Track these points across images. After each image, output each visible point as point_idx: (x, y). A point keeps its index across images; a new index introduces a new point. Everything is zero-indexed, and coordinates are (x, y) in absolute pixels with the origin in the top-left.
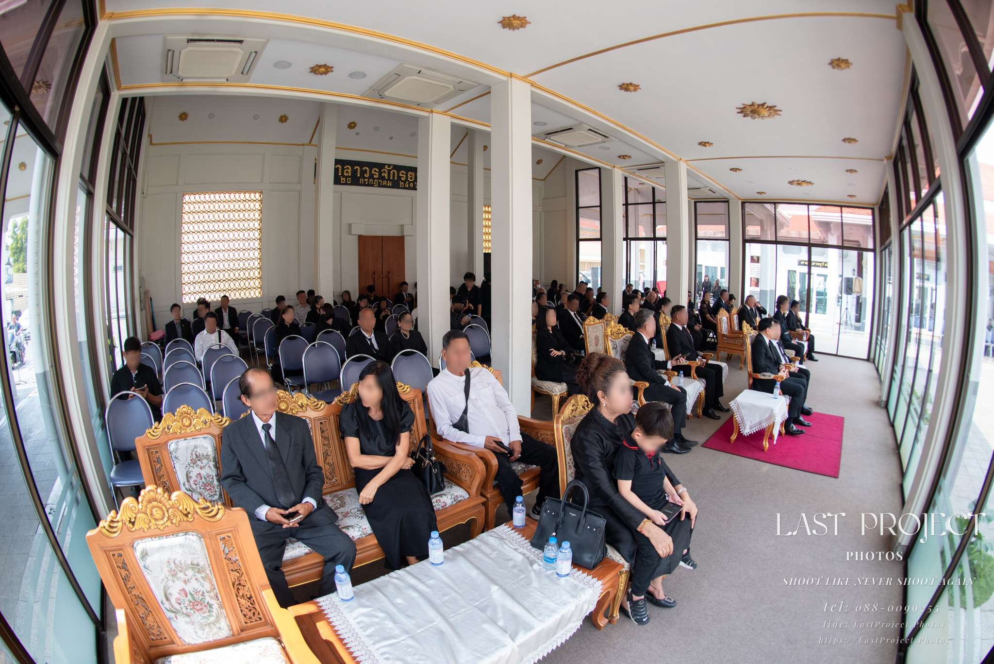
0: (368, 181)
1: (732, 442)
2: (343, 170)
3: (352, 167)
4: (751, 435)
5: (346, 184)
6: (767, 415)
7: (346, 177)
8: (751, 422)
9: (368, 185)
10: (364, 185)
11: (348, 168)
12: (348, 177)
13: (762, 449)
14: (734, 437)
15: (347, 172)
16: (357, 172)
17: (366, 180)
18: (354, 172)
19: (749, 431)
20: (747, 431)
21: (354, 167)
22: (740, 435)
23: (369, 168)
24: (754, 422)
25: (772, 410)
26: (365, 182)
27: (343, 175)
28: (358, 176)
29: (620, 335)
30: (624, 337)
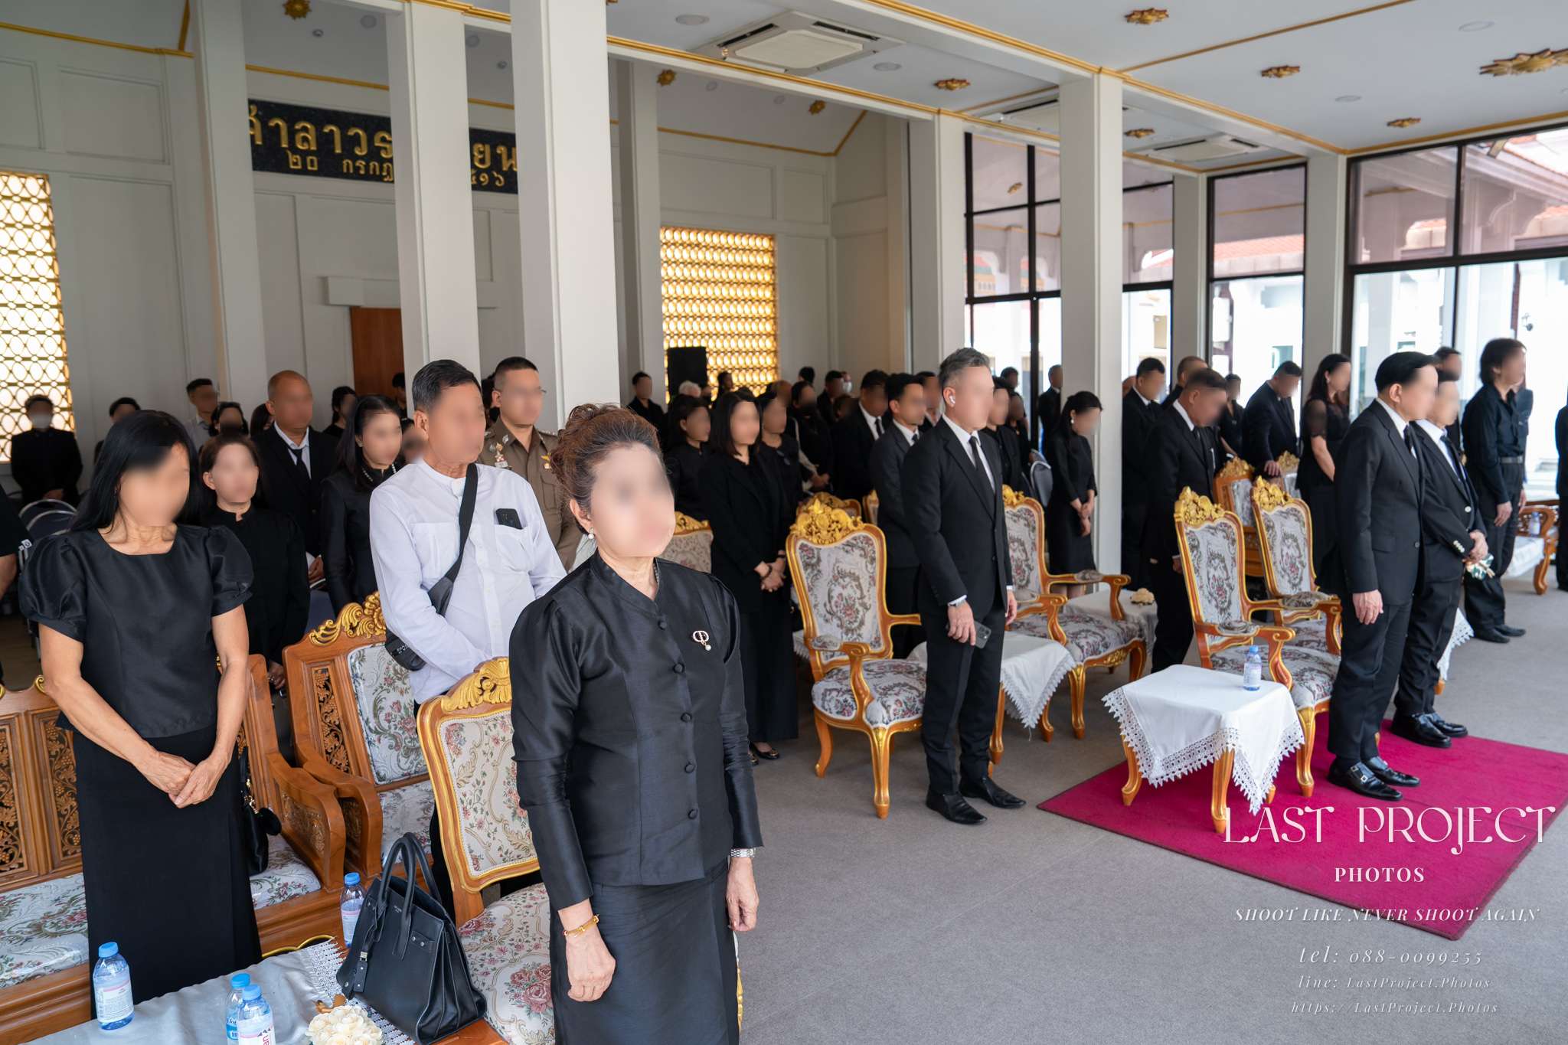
0: (367, 167)
1: (1129, 803)
2: (292, 134)
3: (318, 126)
4: (1168, 785)
5: (304, 172)
6: (1207, 733)
7: (304, 154)
8: (1166, 750)
9: (368, 177)
10: (356, 176)
11: (305, 129)
12: (308, 152)
13: (1209, 825)
14: (1130, 789)
15: (305, 140)
16: (332, 142)
17: (361, 163)
18: (325, 141)
19: (1162, 773)
20: (1157, 773)
21: (322, 128)
22: (1145, 781)
23: (365, 130)
24: (1172, 751)
25: (1218, 721)
26: (357, 169)
27: (295, 151)
28: (338, 151)
29: (838, 535)
30: (849, 538)
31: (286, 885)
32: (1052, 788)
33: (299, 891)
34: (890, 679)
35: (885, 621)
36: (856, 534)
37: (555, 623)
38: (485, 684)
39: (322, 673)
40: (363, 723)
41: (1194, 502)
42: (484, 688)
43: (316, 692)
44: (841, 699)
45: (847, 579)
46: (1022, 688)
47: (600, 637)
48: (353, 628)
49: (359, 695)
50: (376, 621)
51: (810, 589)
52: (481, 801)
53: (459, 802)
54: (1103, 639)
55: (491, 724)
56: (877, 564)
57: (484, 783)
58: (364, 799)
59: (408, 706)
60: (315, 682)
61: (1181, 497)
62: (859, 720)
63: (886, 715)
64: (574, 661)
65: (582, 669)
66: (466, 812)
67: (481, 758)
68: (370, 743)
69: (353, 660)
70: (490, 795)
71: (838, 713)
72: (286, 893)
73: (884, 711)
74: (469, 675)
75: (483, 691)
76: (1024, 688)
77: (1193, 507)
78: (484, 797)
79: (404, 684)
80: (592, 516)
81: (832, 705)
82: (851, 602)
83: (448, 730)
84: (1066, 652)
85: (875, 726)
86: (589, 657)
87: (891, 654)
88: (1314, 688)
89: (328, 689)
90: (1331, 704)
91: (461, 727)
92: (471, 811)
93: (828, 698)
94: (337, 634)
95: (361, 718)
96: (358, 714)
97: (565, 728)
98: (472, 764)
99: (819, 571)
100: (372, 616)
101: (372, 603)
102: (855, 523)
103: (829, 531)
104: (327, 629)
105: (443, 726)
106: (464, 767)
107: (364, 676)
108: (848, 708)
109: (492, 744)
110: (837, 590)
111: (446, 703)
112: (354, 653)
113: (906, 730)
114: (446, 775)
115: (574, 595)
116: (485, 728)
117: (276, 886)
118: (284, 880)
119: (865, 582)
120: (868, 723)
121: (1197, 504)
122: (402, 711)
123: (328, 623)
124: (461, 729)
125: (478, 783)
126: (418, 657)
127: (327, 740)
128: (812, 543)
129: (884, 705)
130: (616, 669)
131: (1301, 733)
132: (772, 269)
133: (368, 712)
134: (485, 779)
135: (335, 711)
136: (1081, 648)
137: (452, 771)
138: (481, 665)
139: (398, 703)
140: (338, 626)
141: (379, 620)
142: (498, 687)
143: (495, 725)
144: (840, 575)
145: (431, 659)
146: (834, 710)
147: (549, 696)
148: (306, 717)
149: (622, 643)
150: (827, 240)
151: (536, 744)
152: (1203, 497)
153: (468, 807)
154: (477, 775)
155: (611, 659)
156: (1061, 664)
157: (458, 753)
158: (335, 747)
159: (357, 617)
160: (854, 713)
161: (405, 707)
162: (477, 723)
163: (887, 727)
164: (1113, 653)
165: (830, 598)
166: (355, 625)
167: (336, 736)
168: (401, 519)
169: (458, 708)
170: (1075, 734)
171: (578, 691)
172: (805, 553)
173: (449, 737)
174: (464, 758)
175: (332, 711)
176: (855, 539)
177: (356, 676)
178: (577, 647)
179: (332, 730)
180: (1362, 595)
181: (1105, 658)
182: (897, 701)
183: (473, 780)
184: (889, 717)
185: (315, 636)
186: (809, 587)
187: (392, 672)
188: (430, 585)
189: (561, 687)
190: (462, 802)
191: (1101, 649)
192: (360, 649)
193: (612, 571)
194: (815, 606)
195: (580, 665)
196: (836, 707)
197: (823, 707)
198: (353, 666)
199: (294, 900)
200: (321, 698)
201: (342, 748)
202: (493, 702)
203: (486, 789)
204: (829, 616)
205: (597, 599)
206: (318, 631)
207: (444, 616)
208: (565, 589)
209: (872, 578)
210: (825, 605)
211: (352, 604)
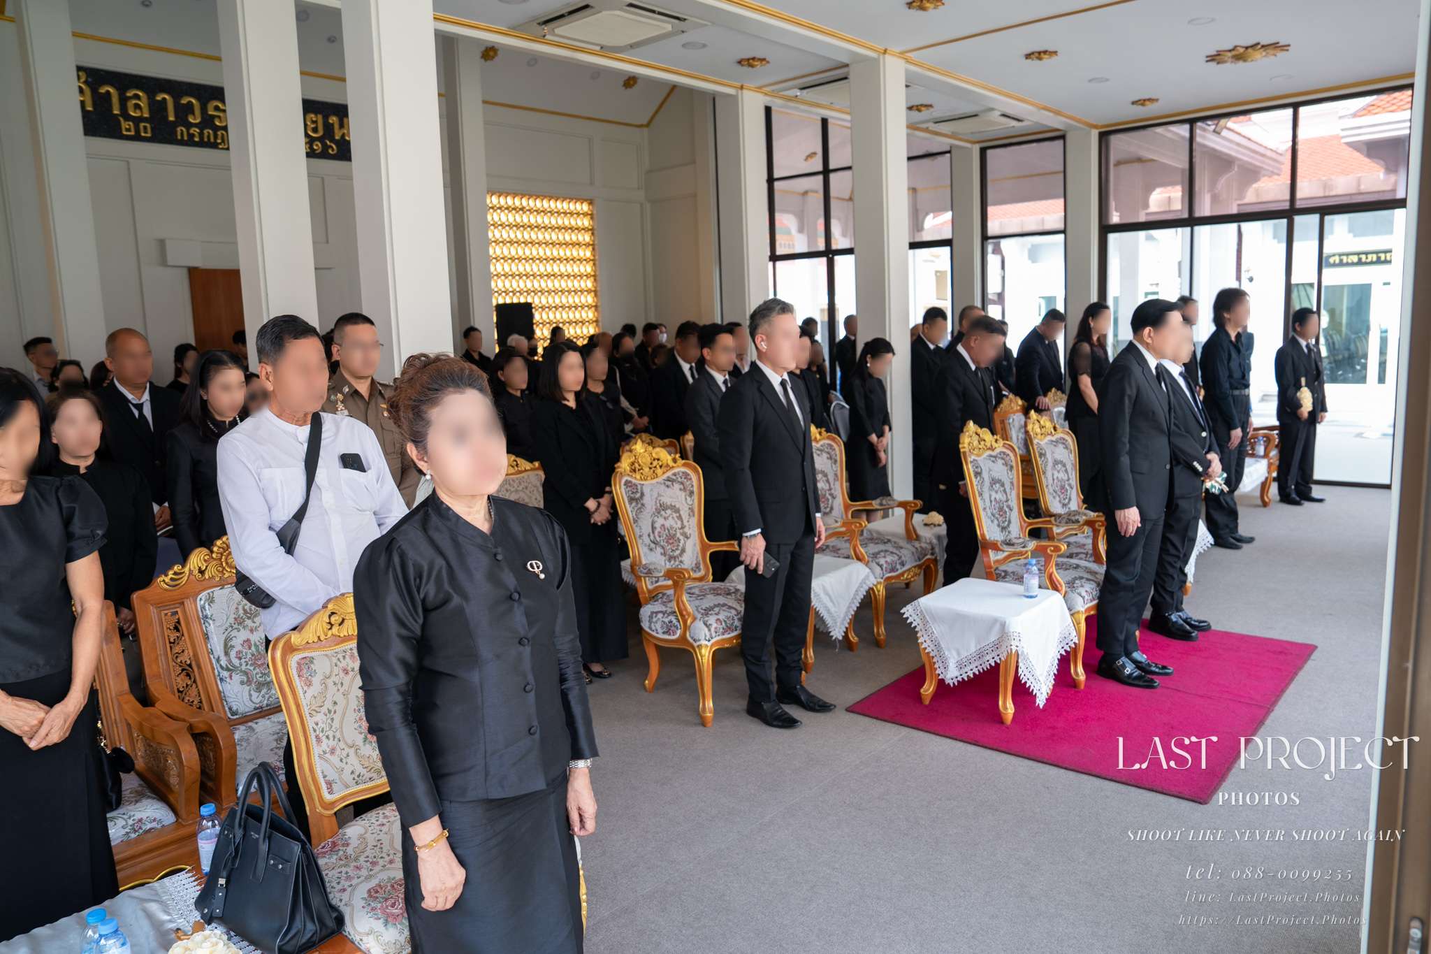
0: (201, 134)
1: (927, 702)
2: (123, 101)
3: (151, 94)
4: (962, 683)
5: (137, 138)
6: (993, 638)
7: (137, 121)
8: (959, 654)
9: (202, 144)
10: (190, 142)
11: (137, 97)
12: (141, 119)
13: (997, 718)
14: (928, 689)
15: (137, 107)
16: (165, 109)
17: (195, 131)
18: (158, 109)
19: (957, 673)
20: (952, 674)
21: (154, 96)
22: (941, 683)
23: (198, 99)
24: (964, 654)
25: (1003, 625)
26: (191, 136)
27: (128, 117)
28: (172, 118)
29: (659, 471)
30: (669, 474)
31: (140, 820)
32: (858, 693)
33: (154, 825)
34: (710, 600)
35: (704, 548)
36: (676, 470)
37: (396, 559)
38: (333, 619)
39: (172, 615)
40: (214, 661)
41: (977, 434)
42: (333, 622)
43: (166, 634)
44: (667, 620)
45: (669, 512)
46: (830, 605)
47: (440, 571)
48: (202, 572)
49: (209, 634)
50: (224, 565)
51: (635, 521)
52: (333, 729)
53: (312, 729)
54: (900, 558)
55: (340, 656)
56: (696, 497)
57: (335, 712)
58: (218, 735)
59: (258, 643)
60: (165, 624)
61: (965, 430)
62: (683, 638)
63: (708, 634)
64: (416, 593)
65: (423, 601)
66: (318, 739)
67: (332, 689)
68: (221, 680)
69: (202, 602)
70: (341, 723)
71: (664, 633)
72: (140, 828)
73: (706, 629)
74: (317, 611)
75: (332, 625)
76: (831, 604)
77: (975, 438)
78: (336, 724)
79: (254, 622)
80: (429, 458)
81: (658, 626)
82: (672, 532)
83: (299, 663)
84: (867, 570)
85: (698, 643)
86: (430, 590)
87: (711, 578)
88: (1084, 594)
89: (178, 630)
90: (1099, 607)
91: (311, 660)
92: (324, 739)
93: (654, 620)
94: (186, 578)
95: (212, 656)
96: (209, 653)
97: (410, 657)
98: (323, 693)
99: (643, 505)
100: (220, 559)
101: (220, 547)
102: (675, 460)
103: (650, 468)
104: (175, 573)
105: (294, 660)
106: (315, 697)
107: (213, 617)
108: (673, 628)
109: (342, 674)
110: (660, 522)
111: (296, 639)
112: (203, 595)
113: (726, 646)
114: (298, 706)
115: (414, 533)
116: (335, 660)
117: (131, 822)
118: (138, 816)
119: (685, 513)
120: (691, 641)
121: (979, 435)
122: (253, 648)
123: (177, 568)
124: (312, 662)
125: (330, 711)
126: (268, 595)
127: (179, 680)
128: (636, 479)
129: (706, 624)
130: (456, 600)
131: (1074, 633)
132: (592, 231)
133: (218, 649)
134: (337, 708)
135: (186, 651)
136: (881, 566)
137: (304, 702)
138: (329, 601)
139: (248, 640)
140: (186, 570)
141: (227, 563)
142: (346, 621)
143: (344, 657)
144: (662, 508)
145: (281, 597)
146: (660, 631)
147: (393, 627)
148: (157, 659)
149: (461, 576)
150: (642, 205)
151: (381, 673)
152: (985, 429)
153: (321, 735)
154: (328, 704)
155: (451, 591)
156: (864, 582)
157: (309, 684)
158: (187, 685)
159: (205, 561)
160: (679, 632)
161: (255, 645)
162: (326, 655)
163: (709, 644)
164: (909, 570)
165: (653, 528)
166: (203, 568)
167: (188, 675)
168: (249, 465)
169: (307, 642)
170: (877, 644)
171: (421, 621)
172: (629, 489)
173: (300, 669)
174: (316, 688)
175: (183, 652)
176: (674, 474)
177: (206, 617)
178: (418, 580)
179: (183, 670)
180: (1122, 511)
181: (902, 574)
182: (718, 620)
183: (324, 709)
184: (711, 635)
185: (164, 581)
186: (634, 519)
187: (241, 612)
188: (279, 526)
189: (404, 619)
190: (315, 731)
191: (898, 567)
192: (209, 591)
193: (449, 509)
194: (640, 536)
195: (422, 596)
196: (662, 627)
197: (650, 628)
198: (203, 608)
199: (149, 835)
200: (172, 640)
201: (194, 686)
202: (342, 636)
203: (337, 717)
204: (653, 545)
205: (436, 536)
206: (166, 575)
207: (292, 555)
208: (405, 527)
209: (691, 509)
210: (649, 535)
211: (200, 549)
